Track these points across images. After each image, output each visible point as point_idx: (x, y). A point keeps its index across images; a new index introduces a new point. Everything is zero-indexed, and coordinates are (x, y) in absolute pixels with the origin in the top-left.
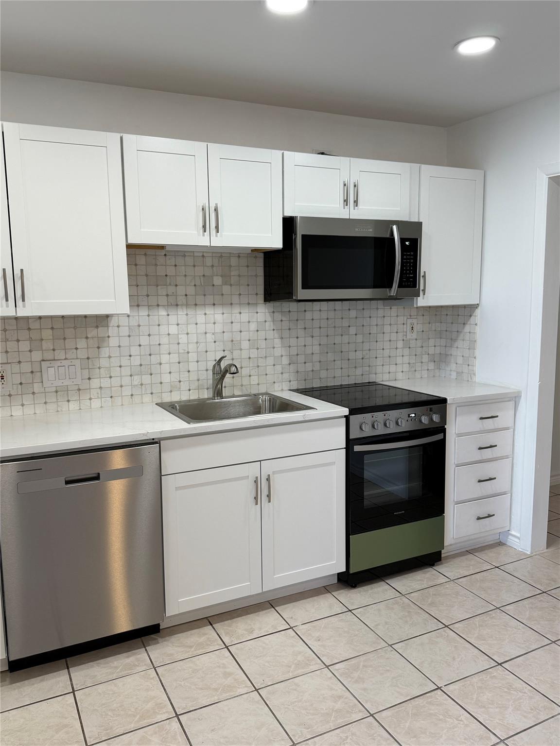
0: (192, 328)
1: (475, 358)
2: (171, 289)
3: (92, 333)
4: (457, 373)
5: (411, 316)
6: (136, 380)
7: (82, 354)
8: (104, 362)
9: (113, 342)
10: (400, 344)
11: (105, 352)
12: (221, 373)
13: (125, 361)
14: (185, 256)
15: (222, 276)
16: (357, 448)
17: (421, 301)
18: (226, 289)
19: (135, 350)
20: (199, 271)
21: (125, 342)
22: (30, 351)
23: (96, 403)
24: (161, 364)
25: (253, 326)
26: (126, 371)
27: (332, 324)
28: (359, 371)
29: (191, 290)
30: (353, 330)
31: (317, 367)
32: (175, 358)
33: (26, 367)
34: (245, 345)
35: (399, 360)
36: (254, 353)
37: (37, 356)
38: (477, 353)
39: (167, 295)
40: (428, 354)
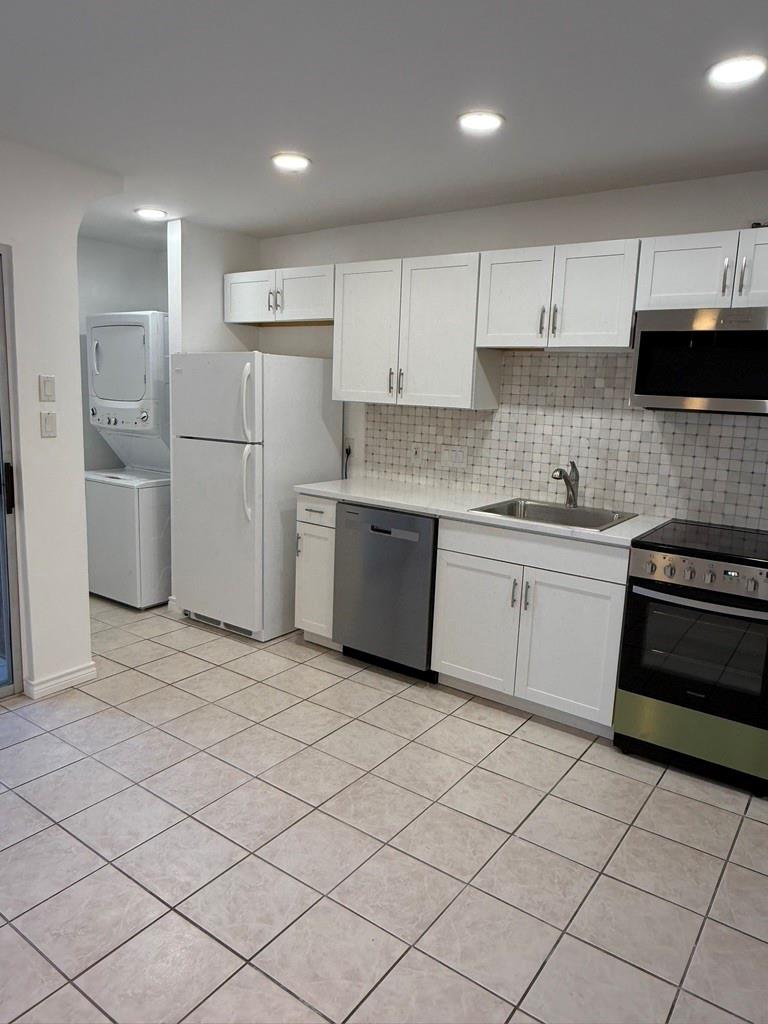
0: (566, 431)
2: (551, 390)
6: (510, 473)
7: (470, 443)
8: (485, 453)
9: (495, 435)
11: (487, 443)
13: (502, 454)
14: (568, 357)
15: (605, 378)
16: (637, 589)
18: (608, 392)
19: (511, 446)
20: (581, 372)
21: (504, 437)
22: (436, 435)
23: (475, 487)
24: (532, 462)
25: (635, 436)
26: (502, 464)
27: (752, 445)
29: (570, 392)
32: (546, 458)
33: (432, 448)
34: (623, 455)
36: (633, 467)
37: (440, 440)
39: (546, 396)
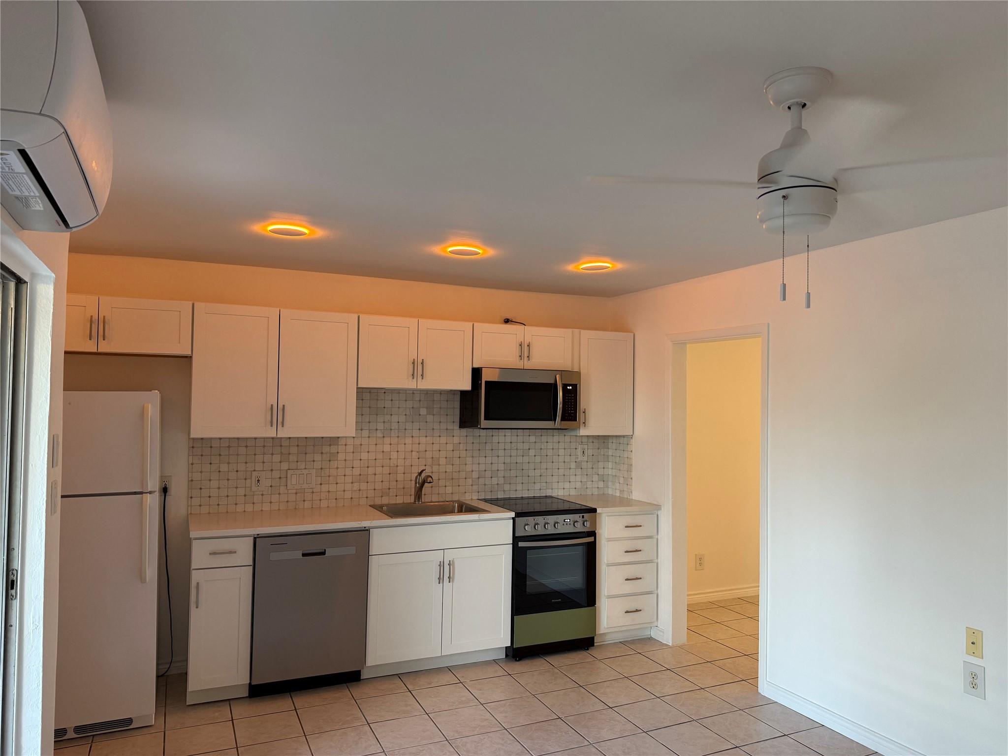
0: (401, 447)
1: (632, 479)
2: (387, 418)
3: (326, 449)
4: (621, 491)
5: (582, 442)
6: (356, 486)
7: (317, 465)
8: (332, 472)
9: (341, 456)
10: (573, 465)
11: (334, 464)
12: (422, 482)
13: (348, 472)
14: (399, 393)
15: (427, 408)
16: (521, 544)
17: (583, 432)
18: (430, 418)
19: (356, 464)
20: (410, 404)
21: (350, 457)
22: (280, 462)
24: (375, 474)
25: (450, 447)
26: (349, 479)
27: (515, 446)
28: (537, 486)
29: (402, 418)
30: (532, 453)
31: (501, 481)
32: (386, 470)
33: (276, 474)
34: (443, 461)
35: (572, 478)
36: (449, 468)
37: (285, 466)
38: (633, 474)
39: (384, 422)
40: (598, 475)
